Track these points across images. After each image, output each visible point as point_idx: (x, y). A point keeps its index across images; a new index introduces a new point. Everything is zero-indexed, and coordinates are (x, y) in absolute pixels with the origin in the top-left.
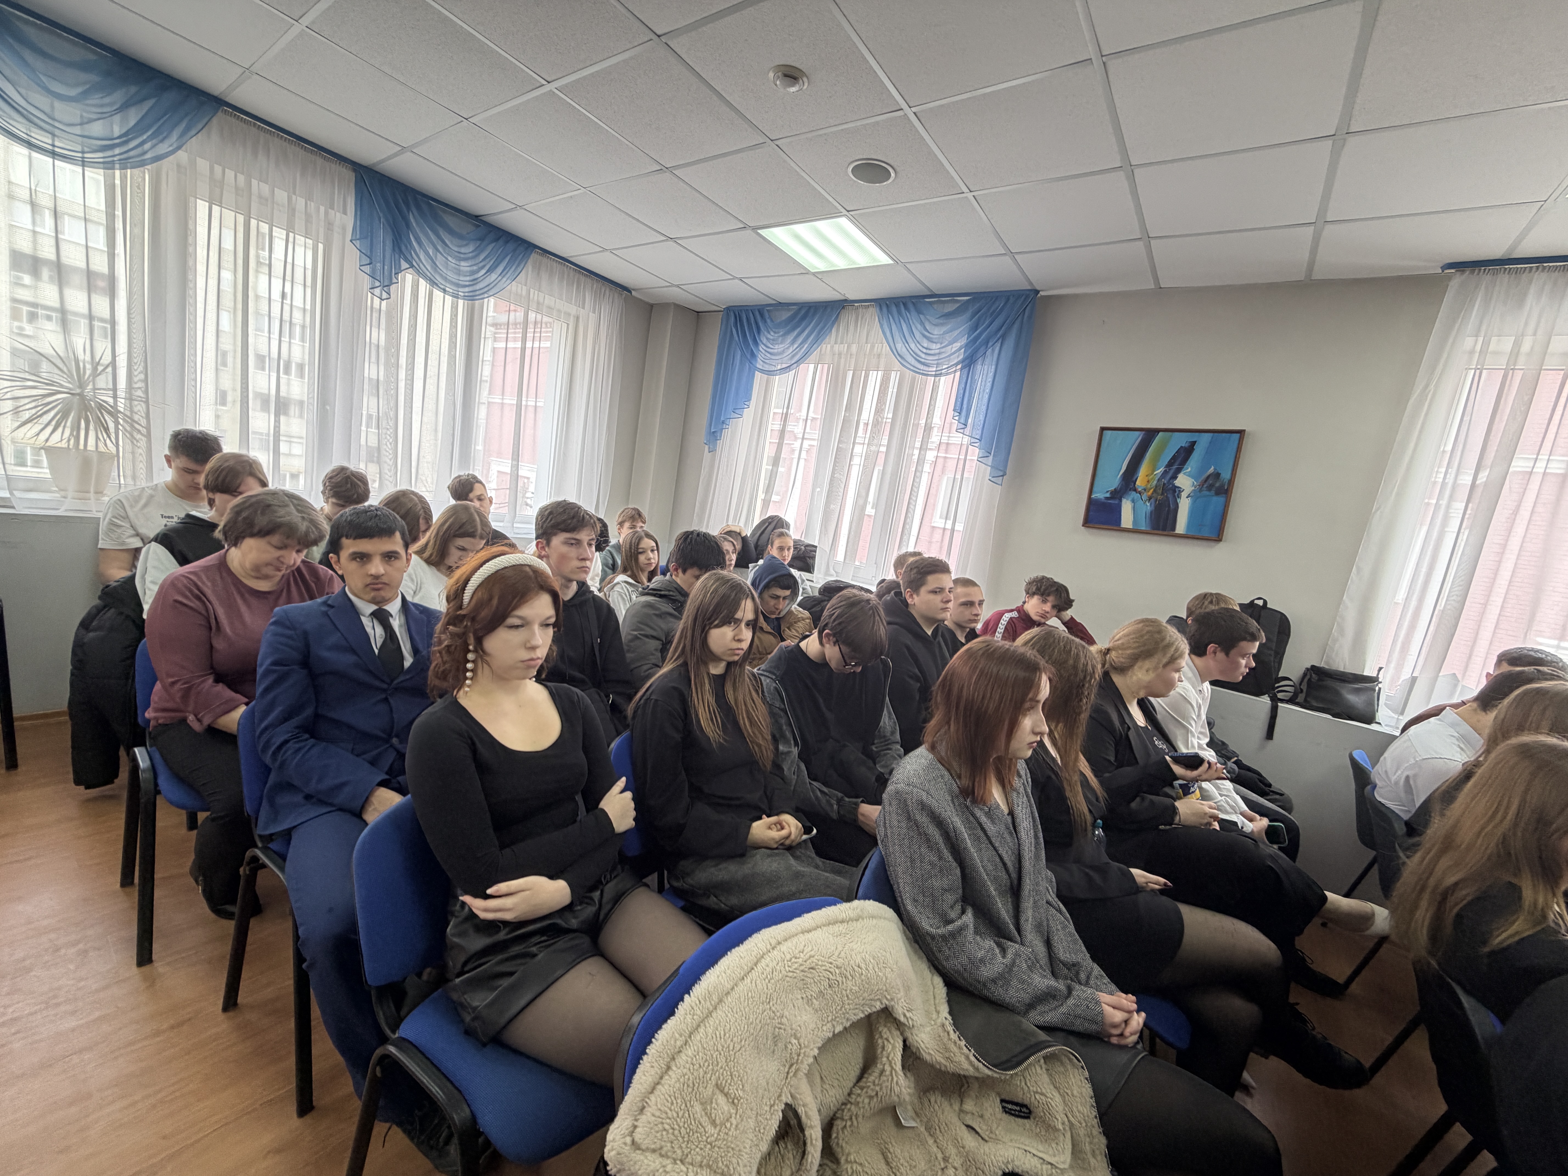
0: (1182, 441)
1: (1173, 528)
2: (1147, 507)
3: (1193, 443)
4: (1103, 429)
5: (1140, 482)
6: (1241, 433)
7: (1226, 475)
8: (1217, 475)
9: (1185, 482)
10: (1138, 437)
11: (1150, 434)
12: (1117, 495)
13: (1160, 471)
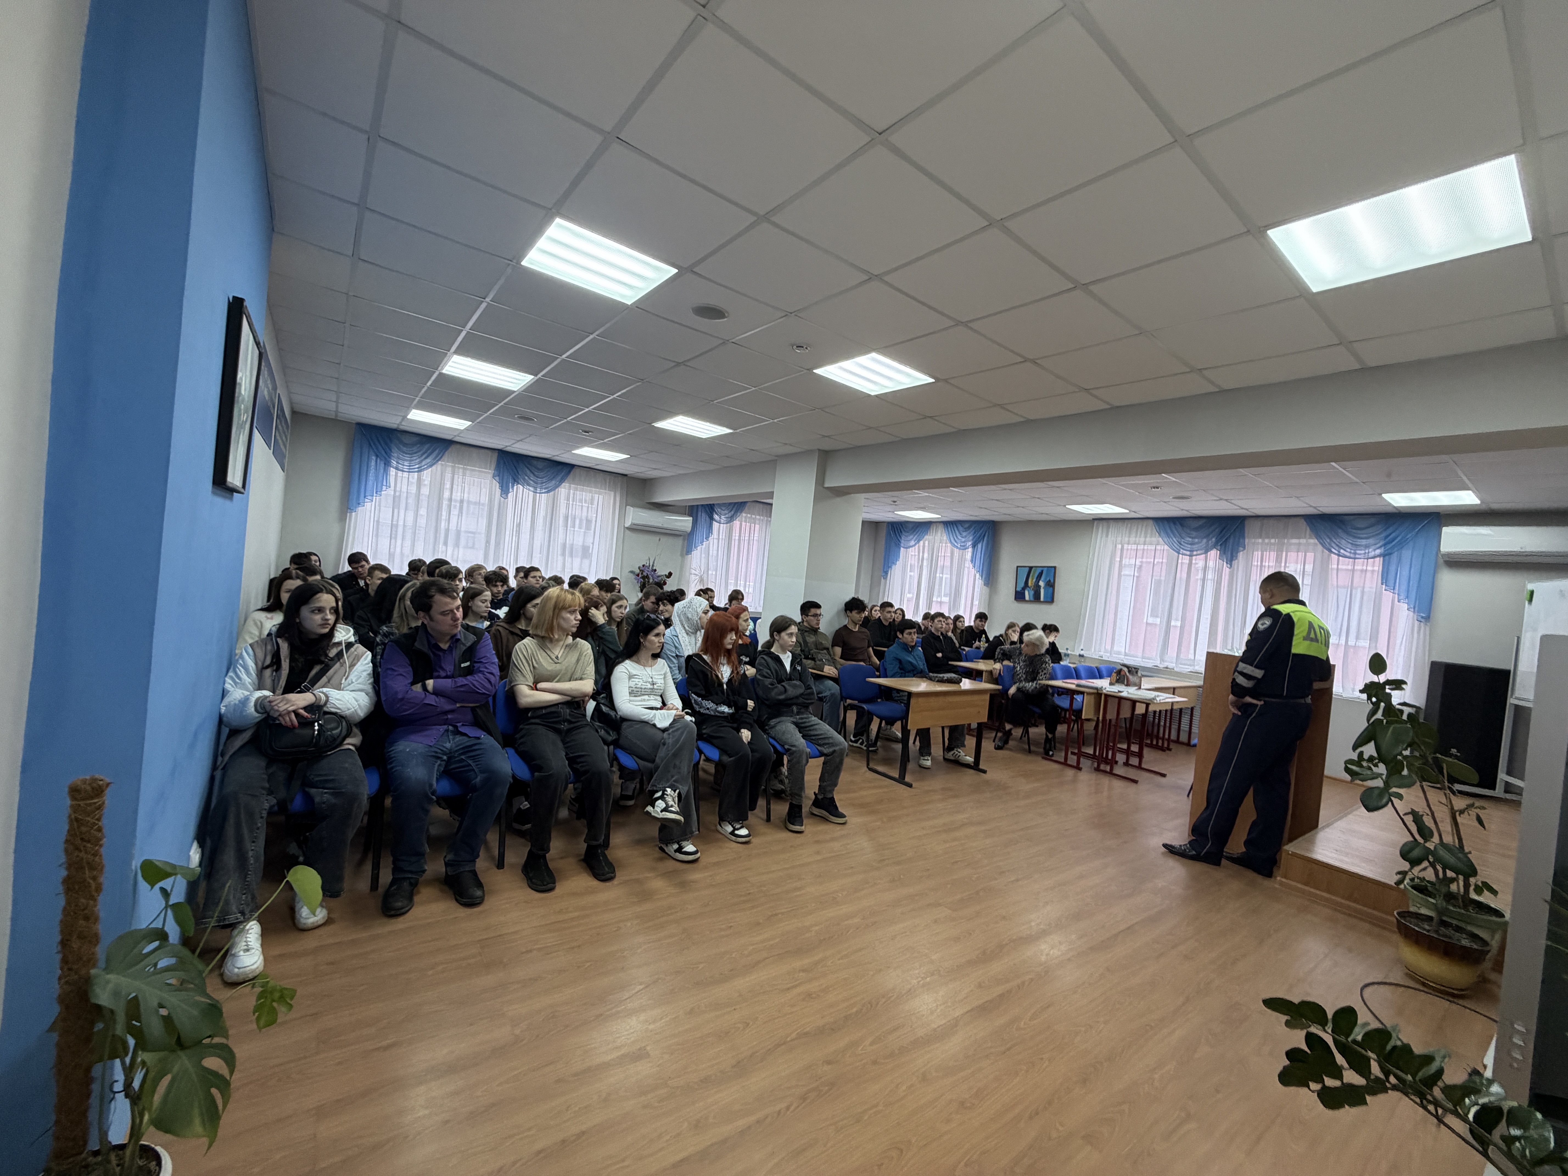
0: (1039, 570)
1: (1040, 598)
2: (1032, 593)
3: (1042, 571)
4: (1017, 567)
5: (1030, 584)
6: (1055, 568)
7: (1052, 581)
8: (1050, 581)
9: (1042, 583)
10: (1027, 569)
11: (1031, 568)
12: (1024, 589)
13: (1034, 580)
